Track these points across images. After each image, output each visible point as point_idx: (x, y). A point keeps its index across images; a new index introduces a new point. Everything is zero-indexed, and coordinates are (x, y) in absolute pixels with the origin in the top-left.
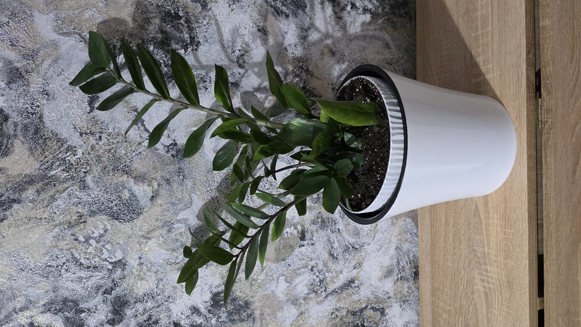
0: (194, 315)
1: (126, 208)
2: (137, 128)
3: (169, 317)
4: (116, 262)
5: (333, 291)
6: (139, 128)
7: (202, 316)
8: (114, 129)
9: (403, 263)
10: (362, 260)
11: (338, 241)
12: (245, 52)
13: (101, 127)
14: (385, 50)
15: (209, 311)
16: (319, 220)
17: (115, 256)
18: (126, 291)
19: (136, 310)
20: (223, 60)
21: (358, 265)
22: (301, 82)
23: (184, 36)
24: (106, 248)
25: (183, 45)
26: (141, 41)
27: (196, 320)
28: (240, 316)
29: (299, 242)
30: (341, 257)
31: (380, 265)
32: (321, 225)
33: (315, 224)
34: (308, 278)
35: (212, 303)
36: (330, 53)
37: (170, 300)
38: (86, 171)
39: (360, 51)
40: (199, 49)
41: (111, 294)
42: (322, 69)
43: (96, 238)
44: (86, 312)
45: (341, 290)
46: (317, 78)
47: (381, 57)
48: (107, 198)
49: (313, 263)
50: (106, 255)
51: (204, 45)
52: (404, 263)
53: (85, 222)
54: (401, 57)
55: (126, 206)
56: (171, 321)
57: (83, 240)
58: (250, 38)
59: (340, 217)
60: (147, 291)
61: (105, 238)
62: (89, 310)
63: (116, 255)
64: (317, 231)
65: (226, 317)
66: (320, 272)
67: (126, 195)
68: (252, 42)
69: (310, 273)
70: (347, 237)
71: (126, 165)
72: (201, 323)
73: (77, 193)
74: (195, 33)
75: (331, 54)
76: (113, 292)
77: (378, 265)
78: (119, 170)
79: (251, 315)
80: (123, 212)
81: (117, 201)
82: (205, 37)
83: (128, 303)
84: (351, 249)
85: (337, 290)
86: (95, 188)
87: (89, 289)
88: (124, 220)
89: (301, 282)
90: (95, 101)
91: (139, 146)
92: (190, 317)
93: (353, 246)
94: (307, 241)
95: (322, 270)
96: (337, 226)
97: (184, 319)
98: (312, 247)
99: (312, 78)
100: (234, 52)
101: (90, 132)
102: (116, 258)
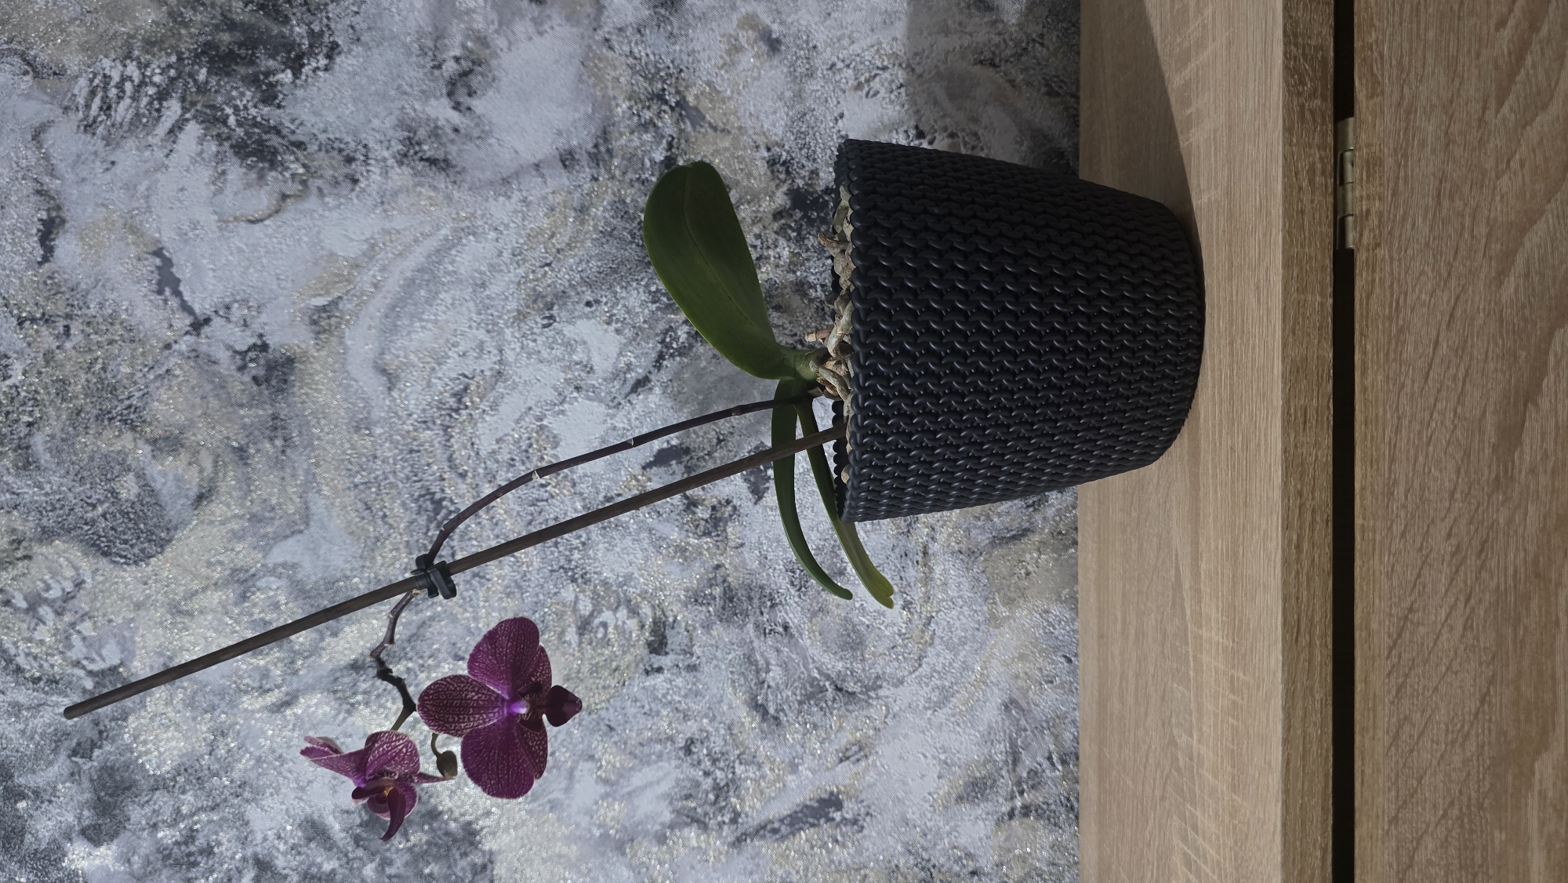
0: (313, 845)
1: (130, 525)
2: (161, 302)
3: (244, 841)
4: (103, 672)
5: (764, 827)
6: (166, 301)
7: (335, 850)
8: (101, 305)
9: (1034, 757)
10: (871, 732)
11: (784, 666)
12: (474, 63)
13: (70, 302)
14: (970, 16)
15: (357, 840)
16: (718, 591)
17: (100, 656)
18: (129, 755)
19: (154, 811)
20: (405, 93)
21: (855, 748)
22: (659, 144)
23: (292, 31)
24: (79, 632)
25: (289, 58)
26: (174, 59)
27: (319, 860)
28: (449, 867)
29: (646, 659)
30: (791, 716)
31: (943, 757)
32: (724, 608)
33: (702, 604)
34: (673, 776)
35: (366, 818)
36: (761, 43)
37: (247, 795)
38: (31, 420)
39: (872, 30)
40: (336, 67)
41: (90, 758)
42: (730, 98)
43: (54, 601)
44: (29, 798)
45: (791, 825)
46: (715, 129)
47: (955, 42)
48: (83, 497)
49: (691, 728)
50: (78, 651)
51: (350, 51)
52: (1040, 759)
53: (27, 557)
54: (1034, 36)
55: (130, 520)
56: (249, 852)
57: (24, 605)
58: (490, 18)
59: (792, 583)
60: (184, 760)
61: (75, 601)
62: (37, 793)
63: (104, 652)
64: (707, 627)
65: (406, 864)
66: (714, 761)
67: (128, 489)
68: (497, 32)
69: (679, 758)
70: (815, 651)
71: (130, 407)
72: (333, 871)
73: (10, 479)
74: (325, 21)
75: (765, 48)
76: (97, 752)
77: (934, 757)
78: (113, 418)
79: (484, 867)
80: (123, 537)
81: (106, 505)
82: (352, 27)
83: (134, 789)
84: (830, 693)
85: (776, 825)
86: (53, 466)
87: (37, 737)
88: (125, 557)
89: (649, 785)
90: (55, 231)
91: (167, 352)
92: (303, 850)
93: (839, 684)
94: (671, 656)
95: (723, 754)
96: (780, 616)
97: (285, 854)
98: (689, 677)
99: (698, 128)
100: (439, 67)
101: (43, 314)
102: (103, 660)
